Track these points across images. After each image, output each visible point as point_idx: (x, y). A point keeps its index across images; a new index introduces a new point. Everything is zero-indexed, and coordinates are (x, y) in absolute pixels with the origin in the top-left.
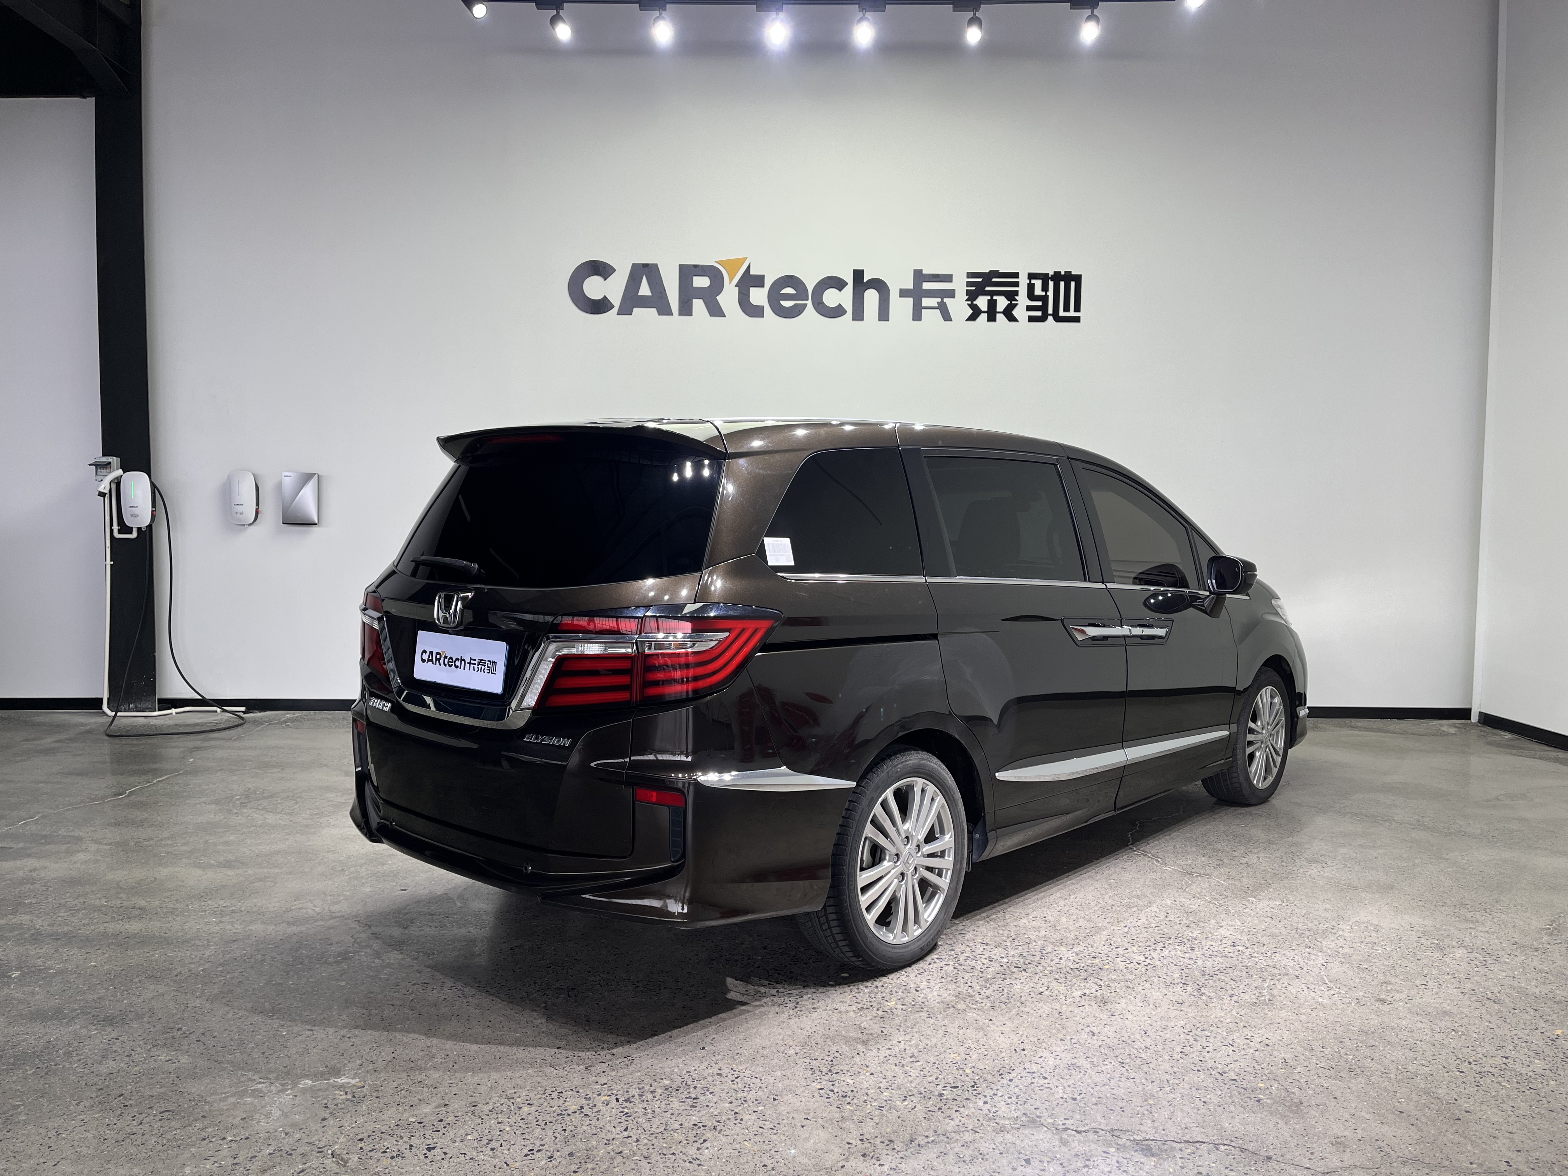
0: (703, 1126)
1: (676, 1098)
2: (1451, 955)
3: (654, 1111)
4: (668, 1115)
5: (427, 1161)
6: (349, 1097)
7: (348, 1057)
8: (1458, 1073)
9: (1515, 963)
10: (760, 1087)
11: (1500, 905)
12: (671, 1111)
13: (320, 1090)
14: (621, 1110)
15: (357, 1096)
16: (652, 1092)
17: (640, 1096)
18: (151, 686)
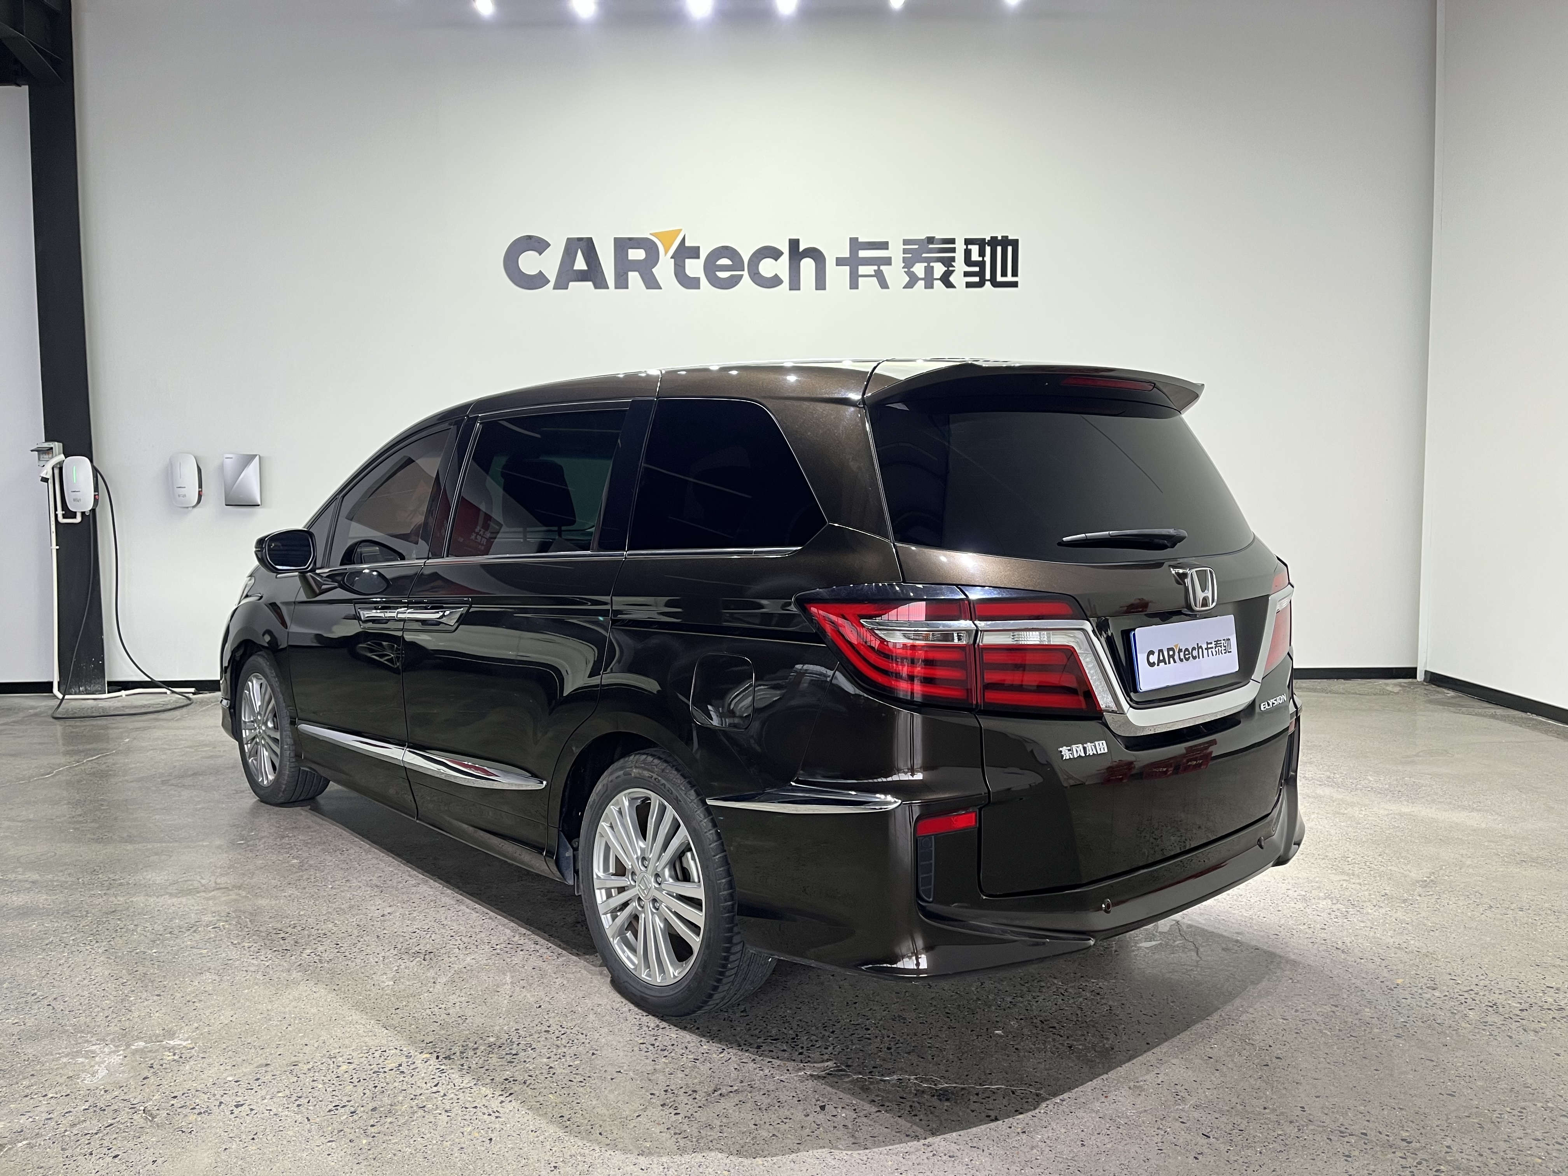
0: (514, 1080)
1: (497, 1054)
2: (1314, 907)
3: (470, 1067)
4: (483, 1070)
5: (233, 1116)
6: (176, 1057)
7: (187, 1021)
8: (1281, 1020)
9: (1377, 914)
10: (583, 1043)
11: (1383, 858)
12: (487, 1067)
13: (150, 1051)
14: (438, 1066)
15: (184, 1057)
16: (474, 1049)
17: (462, 1053)
18: (100, 670)
